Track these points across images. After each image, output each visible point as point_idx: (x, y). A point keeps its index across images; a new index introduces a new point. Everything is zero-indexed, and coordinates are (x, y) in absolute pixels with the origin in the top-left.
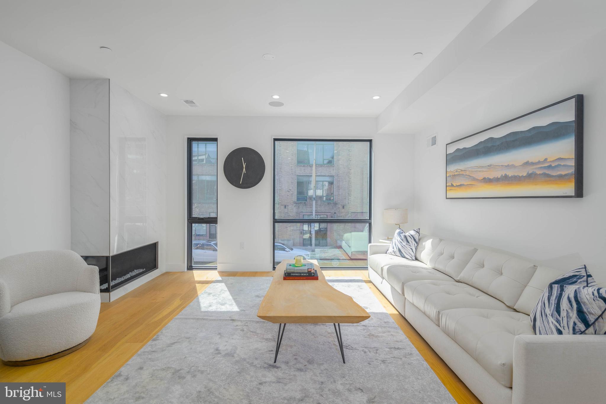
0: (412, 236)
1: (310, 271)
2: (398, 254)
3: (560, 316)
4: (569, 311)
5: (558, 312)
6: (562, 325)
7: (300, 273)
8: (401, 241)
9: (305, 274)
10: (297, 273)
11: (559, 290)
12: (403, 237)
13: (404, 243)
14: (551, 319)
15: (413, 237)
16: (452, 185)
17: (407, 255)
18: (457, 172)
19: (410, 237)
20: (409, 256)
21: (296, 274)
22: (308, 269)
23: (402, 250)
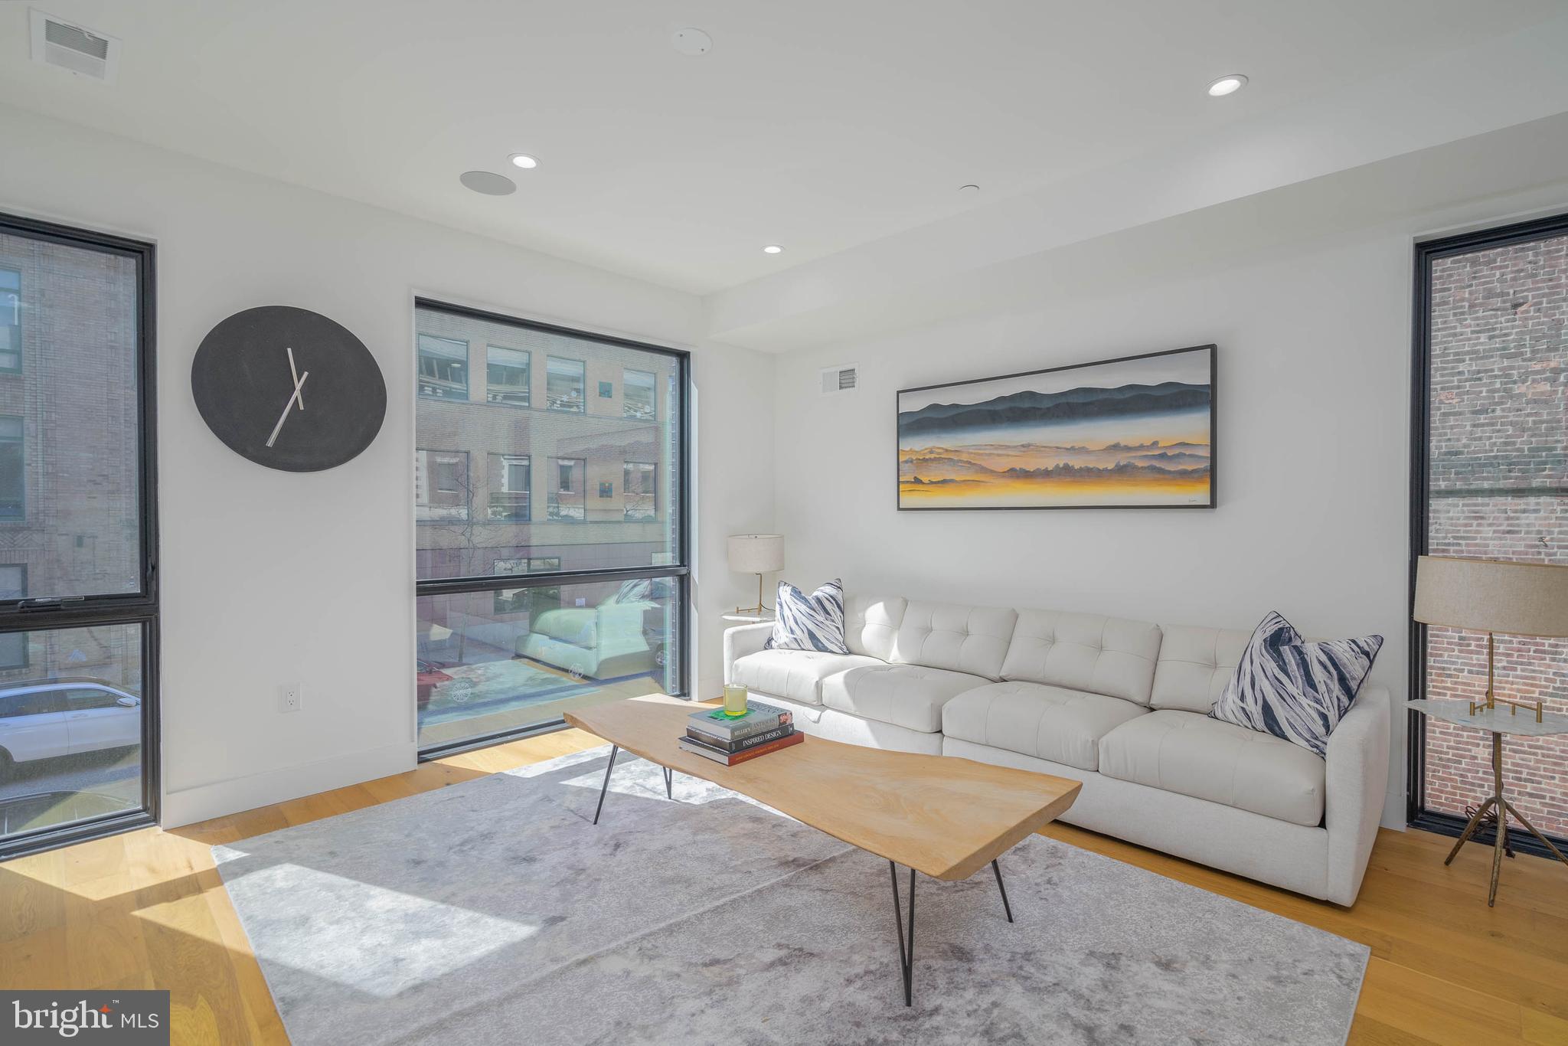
0: (831, 597)
1: (785, 722)
2: (808, 644)
3: (1317, 692)
4: (1329, 682)
5: (1313, 686)
6: (1325, 705)
7: (763, 734)
8: (812, 612)
9: (774, 735)
10: (756, 736)
11: (1296, 654)
12: (813, 602)
13: (821, 618)
14: (1304, 701)
15: (835, 600)
16: (917, 481)
17: (832, 643)
18: (931, 452)
19: (829, 601)
20: (836, 645)
21: (756, 740)
22: (779, 716)
23: (819, 634)
